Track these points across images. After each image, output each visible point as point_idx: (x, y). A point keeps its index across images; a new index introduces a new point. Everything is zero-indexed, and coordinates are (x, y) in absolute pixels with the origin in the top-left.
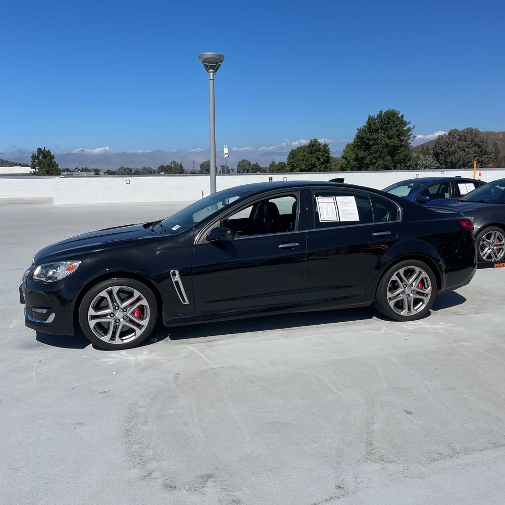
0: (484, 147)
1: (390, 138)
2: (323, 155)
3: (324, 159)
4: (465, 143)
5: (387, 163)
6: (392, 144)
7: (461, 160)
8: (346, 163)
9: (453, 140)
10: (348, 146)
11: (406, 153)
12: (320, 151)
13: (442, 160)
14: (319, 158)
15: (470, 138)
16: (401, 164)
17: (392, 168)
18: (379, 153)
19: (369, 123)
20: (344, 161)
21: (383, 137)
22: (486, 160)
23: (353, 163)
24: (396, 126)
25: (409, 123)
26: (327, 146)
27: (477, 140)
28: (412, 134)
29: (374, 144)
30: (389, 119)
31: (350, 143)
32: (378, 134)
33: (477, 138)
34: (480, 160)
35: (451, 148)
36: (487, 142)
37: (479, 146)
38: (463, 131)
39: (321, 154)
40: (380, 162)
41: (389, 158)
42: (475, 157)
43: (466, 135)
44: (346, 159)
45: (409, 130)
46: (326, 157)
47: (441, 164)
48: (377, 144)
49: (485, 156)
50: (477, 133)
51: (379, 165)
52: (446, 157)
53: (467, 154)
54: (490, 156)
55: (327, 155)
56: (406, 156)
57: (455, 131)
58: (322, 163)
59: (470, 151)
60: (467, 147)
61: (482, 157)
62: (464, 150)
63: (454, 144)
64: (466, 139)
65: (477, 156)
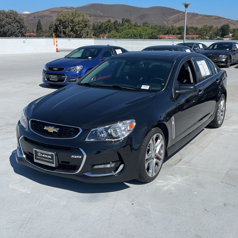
0: (22, 23)
4: (10, 20)
7: (10, 31)
15: (13, 16)
22: (24, 32)
27: (17, 18)
33: (17, 17)
34: (21, 31)
35: (2, 22)
36: (23, 20)
37: (19, 23)
38: (8, 12)
42: (17, 29)
43: (10, 14)
49: (23, 29)
50: (16, 14)
53: (13, 27)
54: (26, 29)
57: (3, 12)
59: (14, 25)
60: (12, 23)
61: (21, 30)
62: (10, 24)
63: (4, 20)
64: (11, 17)
65: (18, 29)
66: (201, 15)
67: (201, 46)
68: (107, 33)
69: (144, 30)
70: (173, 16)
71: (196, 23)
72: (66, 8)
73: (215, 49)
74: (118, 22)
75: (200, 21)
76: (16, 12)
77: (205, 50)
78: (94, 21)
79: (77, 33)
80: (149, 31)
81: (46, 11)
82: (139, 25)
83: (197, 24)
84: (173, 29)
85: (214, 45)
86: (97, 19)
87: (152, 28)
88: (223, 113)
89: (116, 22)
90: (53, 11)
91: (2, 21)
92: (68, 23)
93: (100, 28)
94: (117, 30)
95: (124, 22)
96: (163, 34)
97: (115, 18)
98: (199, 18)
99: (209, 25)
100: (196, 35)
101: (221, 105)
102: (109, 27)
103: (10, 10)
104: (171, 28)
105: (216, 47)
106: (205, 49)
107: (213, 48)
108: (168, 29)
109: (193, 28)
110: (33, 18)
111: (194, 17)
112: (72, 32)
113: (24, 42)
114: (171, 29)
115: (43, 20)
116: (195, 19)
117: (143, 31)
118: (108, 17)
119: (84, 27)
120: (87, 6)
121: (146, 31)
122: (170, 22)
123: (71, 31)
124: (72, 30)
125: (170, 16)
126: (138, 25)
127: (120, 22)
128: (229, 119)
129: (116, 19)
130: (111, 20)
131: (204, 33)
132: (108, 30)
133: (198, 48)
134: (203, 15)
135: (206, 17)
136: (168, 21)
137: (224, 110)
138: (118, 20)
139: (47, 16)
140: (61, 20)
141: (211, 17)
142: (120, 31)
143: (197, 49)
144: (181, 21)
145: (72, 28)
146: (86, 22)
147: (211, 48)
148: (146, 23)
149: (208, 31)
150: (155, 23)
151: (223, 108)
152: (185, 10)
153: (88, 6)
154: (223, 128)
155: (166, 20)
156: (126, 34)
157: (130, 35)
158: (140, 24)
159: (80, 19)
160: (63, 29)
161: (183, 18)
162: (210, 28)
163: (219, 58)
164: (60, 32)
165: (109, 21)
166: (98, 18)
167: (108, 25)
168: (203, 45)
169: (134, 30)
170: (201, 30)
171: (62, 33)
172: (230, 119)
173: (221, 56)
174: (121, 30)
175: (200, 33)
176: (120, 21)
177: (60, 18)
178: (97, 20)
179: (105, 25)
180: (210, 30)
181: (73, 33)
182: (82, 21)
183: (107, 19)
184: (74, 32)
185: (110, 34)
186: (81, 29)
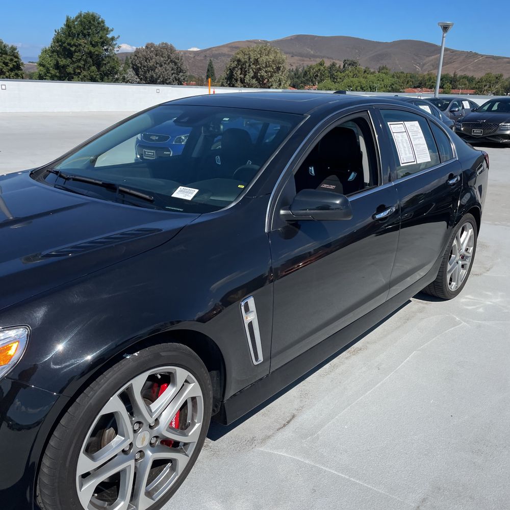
0: (180, 65)
1: (93, 46)
2: (11, 60)
3: (14, 65)
4: (162, 59)
5: (93, 74)
6: (96, 53)
7: (161, 76)
8: (45, 71)
9: (150, 54)
10: (45, 51)
11: (112, 64)
12: (6, 54)
13: (141, 75)
14: (8, 63)
15: (166, 54)
16: (108, 76)
17: (99, 80)
18: (83, 63)
19: (68, 26)
20: (41, 68)
21: (85, 43)
22: (182, 78)
23: (53, 72)
24: (99, 32)
25: (112, 30)
26: (15, 49)
27: (173, 56)
28: (116, 44)
29: (75, 52)
30: (90, 22)
31: (47, 48)
32: (80, 39)
33: (173, 54)
34: (177, 78)
35: (150, 62)
36: (182, 59)
37: (176, 64)
38: (159, 46)
39: (8, 58)
40: (85, 73)
41: (94, 68)
42: (172, 74)
43: (162, 50)
44: (44, 66)
45: (113, 39)
46: (16, 62)
47: (141, 79)
48: (79, 51)
49: (181, 74)
50: (172, 49)
51: (84, 76)
52: (145, 72)
53: (166, 70)
54: (186, 74)
55: (16, 60)
56: (113, 68)
57: (152, 45)
58: (11, 70)
59: (168, 67)
60: (165, 63)
61: (178, 75)
62: (161, 66)
63: (152, 59)
64: (163, 54)
65: (174, 73)
66: (482, 56)
67: (466, 105)
68: (317, 84)
69: (378, 80)
70: (433, 57)
71: (472, 68)
72: (255, 43)
73: (494, 111)
74: (337, 66)
75: (480, 66)
76: (171, 46)
77: (473, 113)
78: (298, 63)
79: (263, 81)
80: (387, 81)
81: (223, 46)
82: (372, 70)
83: (474, 71)
84: (430, 79)
85: (492, 103)
86: (304, 61)
87: (393, 77)
88: (468, 262)
89: (334, 65)
90: (234, 48)
91: (149, 60)
92: (250, 66)
93: (305, 74)
94: (334, 78)
95: (346, 66)
96: (413, 86)
97: (333, 59)
98: (479, 60)
99: (495, 72)
100: (470, 89)
101: (462, 242)
102: (321, 73)
103: (163, 43)
104: (427, 77)
105: (495, 108)
106: (473, 111)
107: (489, 109)
108: (421, 78)
109: (468, 77)
110: (202, 58)
111: (470, 60)
112: (254, 80)
113: (158, 91)
114: (426, 79)
115: (217, 61)
116: (472, 62)
117: (377, 82)
118: (322, 57)
119: (275, 72)
120: (289, 38)
121: (383, 81)
122: (425, 67)
123: (253, 78)
124: (255, 77)
125: (427, 56)
126: (370, 71)
127: (340, 66)
128: (486, 274)
129: (334, 61)
130: (325, 62)
131: (485, 86)
132: (318, 78)
133: (460, 108)
134: (485, 56)
135: (491, 60)
136: (424, 65)
137: (471, 255)
138: (337, 62)
139: (224, 55)
140: (239, 61)
141: (500, 60)
142: (338, 80)
143: (459, 110)
144: (447, 66)
145: (255, 73)
146: (279, 63)
147: (486, 108)
148: (383, 68)
149: (493, 83)
150: (401, 68)
151: (467, 250)
152: (443, 35)
153: (291, 39)
154: (463, 300)
155: (419, 64)
156: (348, 86)
157: (355, 87)
158: (374, 69)
159: (270, 58)
160: (240, 74)
161: (450, 60)
162: (497, 78)
163: (499, 129)
164: (236, 80)
165: (321, 64)
166: (306, 59)
167: (319, 70)
168: (471, 103)
169: (362, 80)
170: (480, 81)
171: (239, 82)
172: (488, 274)
173: (503, 124)
174: (340, 78)
175: (477, 86)
176: (340, 64)
177: (238, 56)
178: (302, 62)
179: (314, 70)
180: (497, 83)
181: (256, 81)
182: (274, 61)
183: (319, 60)
184: (258, 80)
185: (321, 85)
186: (270, 75)
